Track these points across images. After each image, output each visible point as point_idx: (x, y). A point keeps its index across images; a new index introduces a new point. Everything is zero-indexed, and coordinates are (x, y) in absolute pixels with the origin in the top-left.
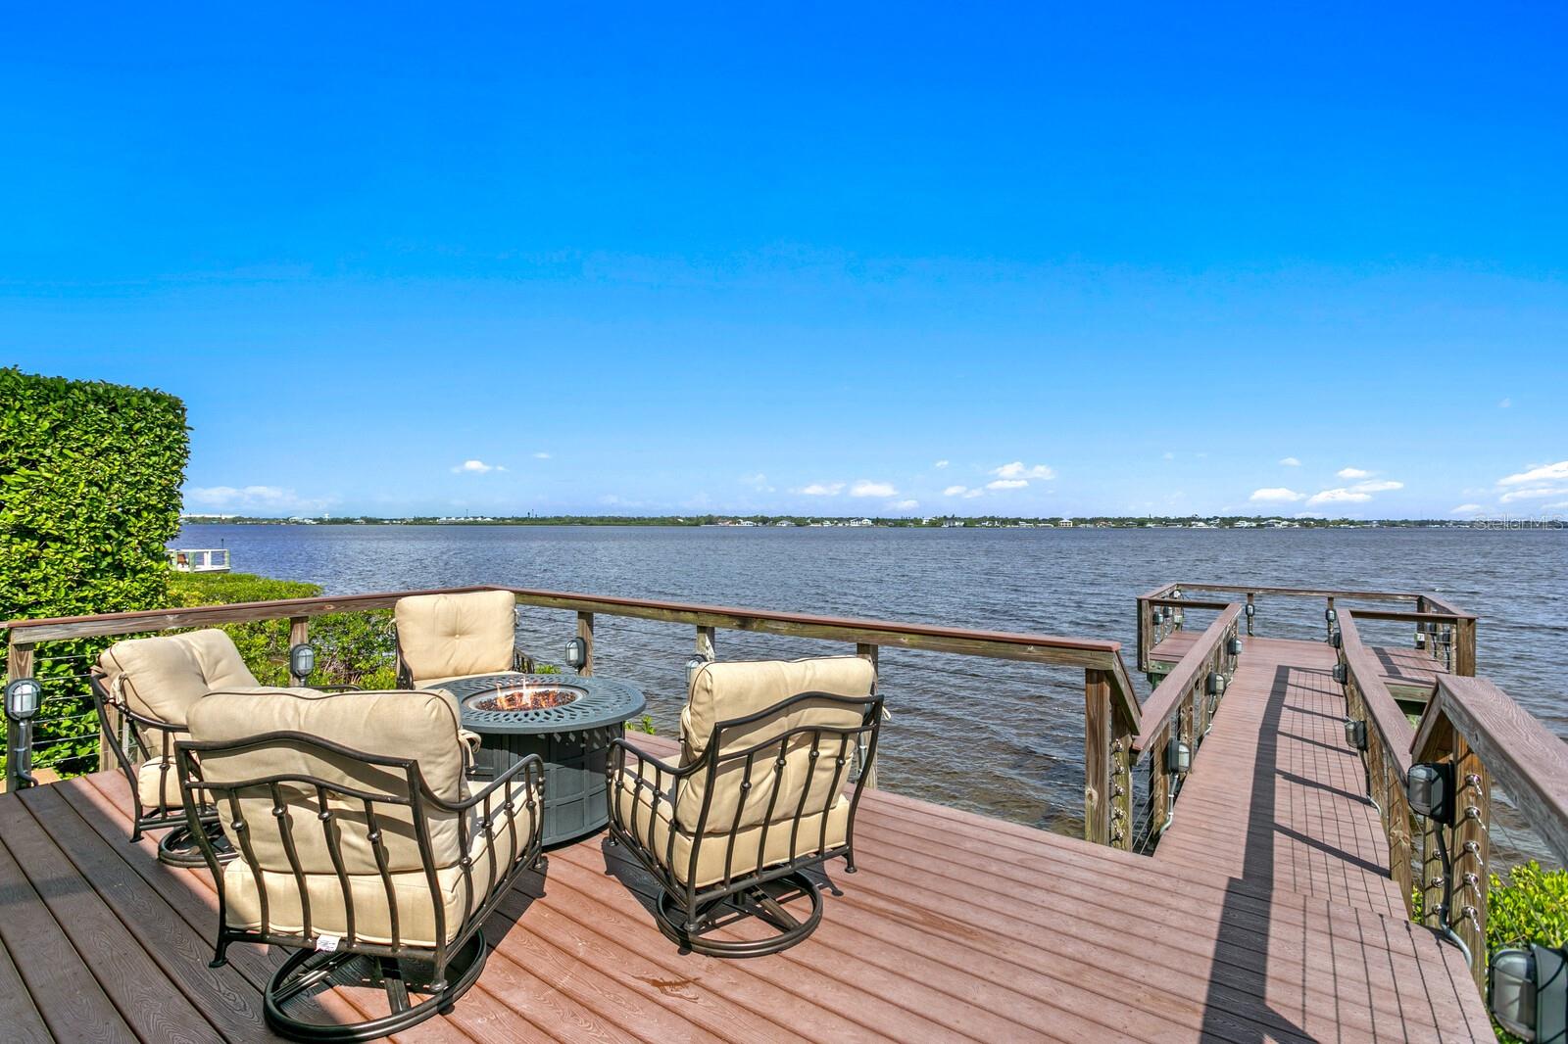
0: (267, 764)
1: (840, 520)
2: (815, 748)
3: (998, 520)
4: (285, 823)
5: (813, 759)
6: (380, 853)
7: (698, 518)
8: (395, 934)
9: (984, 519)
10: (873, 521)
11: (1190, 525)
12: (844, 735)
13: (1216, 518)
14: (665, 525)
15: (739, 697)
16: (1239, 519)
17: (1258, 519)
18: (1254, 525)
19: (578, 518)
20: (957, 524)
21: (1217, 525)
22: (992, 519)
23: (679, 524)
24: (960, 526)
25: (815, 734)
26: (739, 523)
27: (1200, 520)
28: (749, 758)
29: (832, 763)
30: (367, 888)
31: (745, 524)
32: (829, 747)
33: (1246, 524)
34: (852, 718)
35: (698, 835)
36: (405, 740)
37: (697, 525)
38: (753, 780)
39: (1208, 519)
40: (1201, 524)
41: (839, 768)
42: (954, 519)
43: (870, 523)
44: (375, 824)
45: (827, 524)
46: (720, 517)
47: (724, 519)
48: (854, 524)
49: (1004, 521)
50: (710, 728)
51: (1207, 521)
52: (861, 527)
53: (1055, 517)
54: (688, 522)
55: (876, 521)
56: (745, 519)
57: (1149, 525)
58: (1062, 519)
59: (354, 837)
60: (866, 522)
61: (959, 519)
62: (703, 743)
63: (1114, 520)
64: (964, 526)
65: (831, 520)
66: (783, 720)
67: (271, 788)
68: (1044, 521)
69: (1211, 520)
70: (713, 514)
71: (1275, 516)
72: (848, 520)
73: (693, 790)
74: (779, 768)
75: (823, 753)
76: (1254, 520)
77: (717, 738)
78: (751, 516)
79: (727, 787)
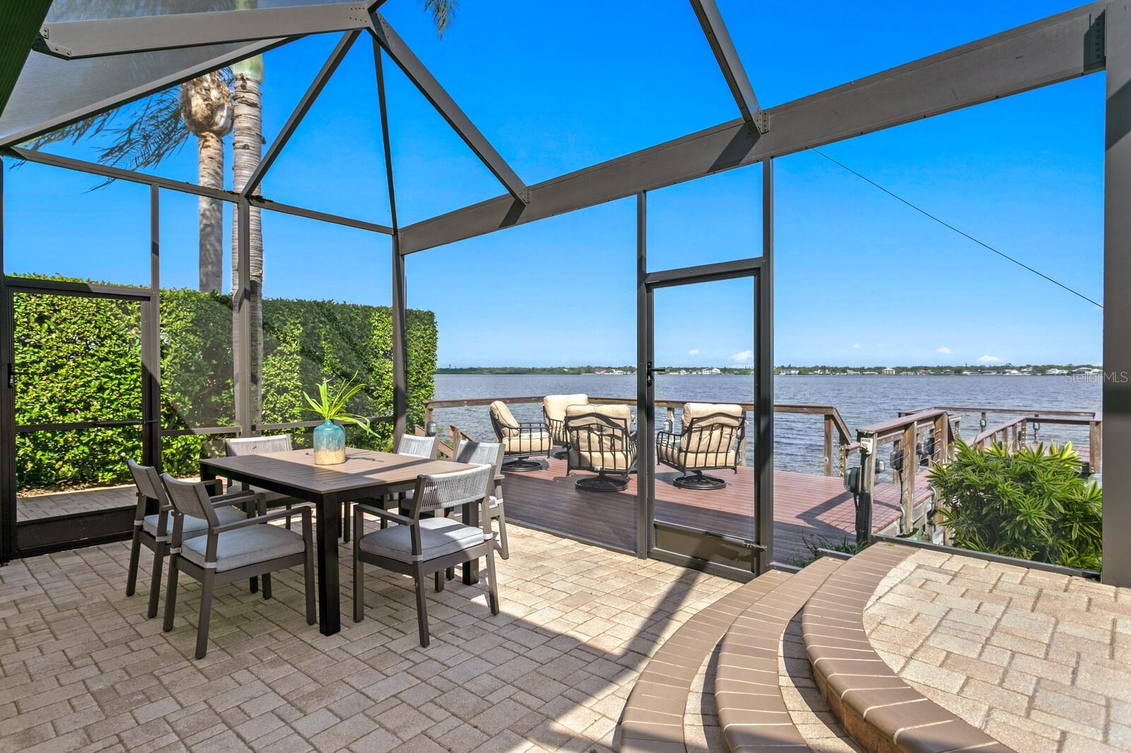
0: (587, 421)
1: (694, 369)
2: (722, 430)
3: (829, 369)
4: (589, 437)
5: (722, 433)
6: (613, 445)
7: (579, 368)
8: (615, 467)
9: (817, 368)
10: (721, 370)
11: (1004, 373)
12: (732, 427)
13: (1028, 366)
14: (554, 374)
15: (698, 412)
16: (1051, 367)
17: (1069, 368)
18: (1065, 372)
19: (487, 369)
20: (792, 372)
21: (1029, 372)
22: (824, 368)
23: (565, 373)
24: (795, 374)
25: (722, 426)
26: (612, 372)
27: (1013, 368)
28: (702, 429)
29: (728, 436)
30: (608, 455)
31: (616, 373)
32: (727, 431)
33: (1057, 371)
34: (736, 423)
35: (686, 452)
36: (622, 415)
37: (579, 374)
38: (703, 437)
39: (1022, 367)
40: (1014, 372)
41: (731, 438)
42: (790, 368)
43: (719, 371)
44: (613, 436)
45: (683, 372)
46: (596, 367)
47: (600, 369)
48: (706, 373)
49: (834, 370)
50: (690, 420)
51: (1019, 369)
52: (712, 375)
53: (879, 366)
54: (572, 371)
55: (724, 370)
56: (616, 369)
57: (965, 373)
58: (885, 368)
59: (606, 442)
60: (716, 371)
61: (795, 368)
62: (688, 425)
63: (933, 369)
64: (799, 374)
65: (687, 369)
66: (711, 419)
67: (589, 429)
68: (870, 369)
69: (1024, 368)
70: (591, 365)
71: (1086, 364)
72: (701, 369)
73: (684, 439)
74: (711, 435)
75: (724, 433)
76: (1065, 368)
77: (692, 423)
78: (621, 366)
79: (695, 437)
